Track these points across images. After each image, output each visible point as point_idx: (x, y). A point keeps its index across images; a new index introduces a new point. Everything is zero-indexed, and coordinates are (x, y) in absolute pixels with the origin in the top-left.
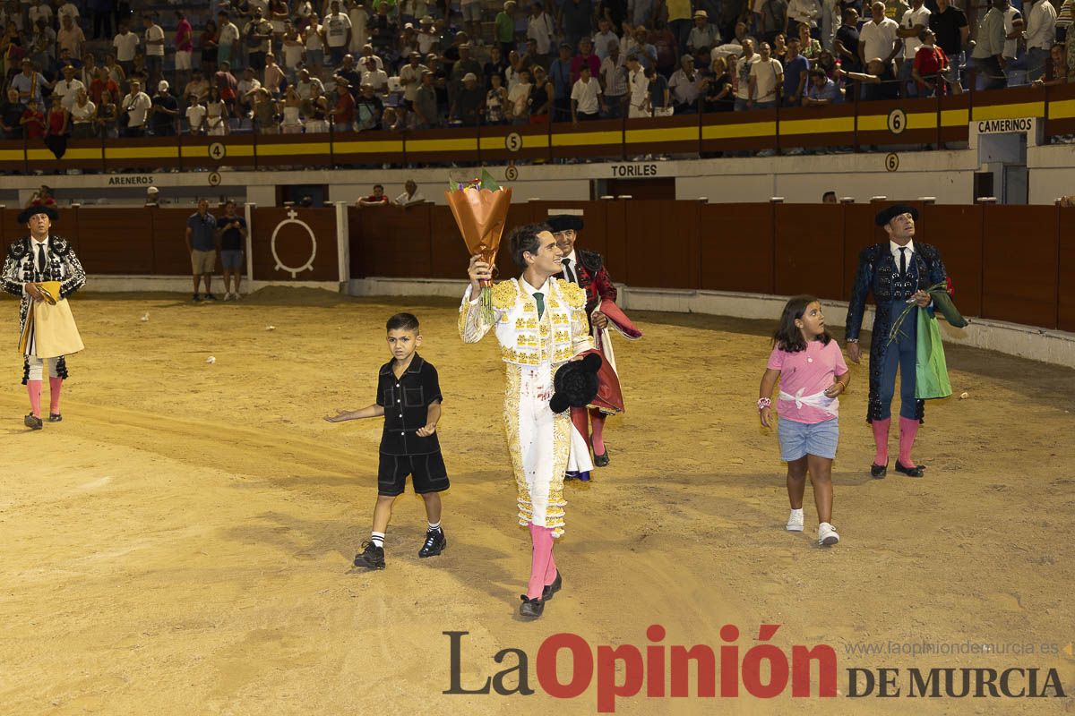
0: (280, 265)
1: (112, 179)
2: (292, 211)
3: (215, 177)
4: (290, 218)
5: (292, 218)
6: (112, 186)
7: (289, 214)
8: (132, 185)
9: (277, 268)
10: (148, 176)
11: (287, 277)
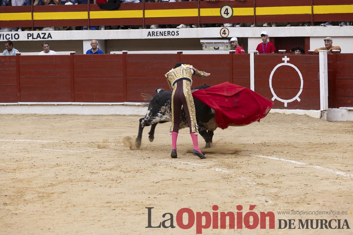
0: (275, 97)
1: (149, 32)
2: (286, 57)
3: (225, 31)
4: (284, 62)
5: (286, 62)
6: (149, 37)
7: (283, 59)
8: (164, 37)
9: (273, 99)
10: (175, 30)
11: (280, 106)
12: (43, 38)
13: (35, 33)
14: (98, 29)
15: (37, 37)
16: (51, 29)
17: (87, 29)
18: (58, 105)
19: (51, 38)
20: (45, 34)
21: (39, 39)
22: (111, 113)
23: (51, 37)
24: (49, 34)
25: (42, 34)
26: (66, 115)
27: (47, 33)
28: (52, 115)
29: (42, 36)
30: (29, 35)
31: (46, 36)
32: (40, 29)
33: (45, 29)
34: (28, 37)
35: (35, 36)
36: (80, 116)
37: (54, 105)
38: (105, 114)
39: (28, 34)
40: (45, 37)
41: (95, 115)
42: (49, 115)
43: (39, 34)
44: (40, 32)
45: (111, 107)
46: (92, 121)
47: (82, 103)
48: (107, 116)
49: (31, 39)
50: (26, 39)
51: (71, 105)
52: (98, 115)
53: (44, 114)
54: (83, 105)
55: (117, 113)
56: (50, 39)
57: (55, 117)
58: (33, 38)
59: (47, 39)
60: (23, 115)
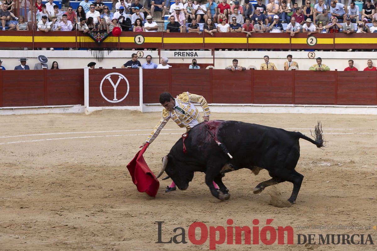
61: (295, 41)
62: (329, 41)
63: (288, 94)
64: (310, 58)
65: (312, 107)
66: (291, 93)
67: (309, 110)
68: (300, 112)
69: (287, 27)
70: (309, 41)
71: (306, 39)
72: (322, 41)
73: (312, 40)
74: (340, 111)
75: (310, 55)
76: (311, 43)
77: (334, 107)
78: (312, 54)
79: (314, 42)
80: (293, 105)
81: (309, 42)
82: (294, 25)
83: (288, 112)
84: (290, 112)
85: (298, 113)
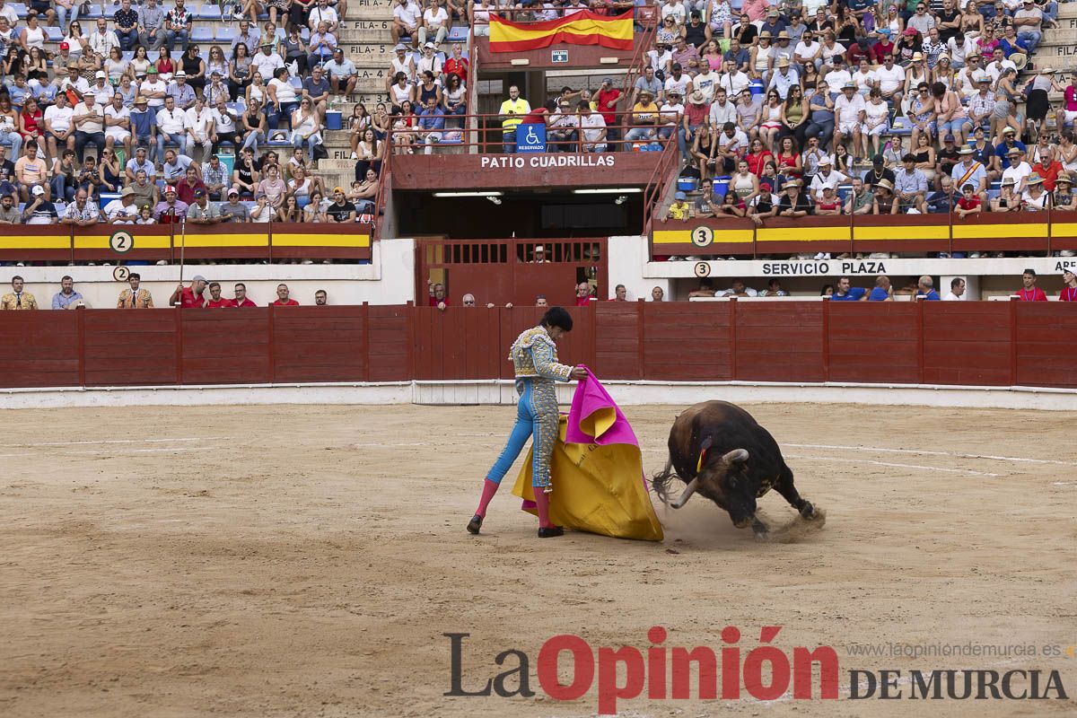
12: (870, 271)
13: (856, 263)
14: (966, 257)
15: (860, 269)
16: (884, 256)
17: (947, 257)
18: (894, 388)
19: (885, 271)
20: (874, 264)
21: (862, 273)
22: (988, 405)
23: (883, 269)
24: (881, 264)
25: (868, 264)
26: (908, 405)
27: (877, 263)
28: (883, 406)
29: (868, 267)
30: (846, 266)
31: (875, 269)
32: (866, 254)
33: (873, 255)
34: (844, 269)
35: (856, 268)
36: (933, 408)
37: (888, 388)
38: (979, 406)
39: (844, 264)
40: (873, 270)
41: (960, 408)
42: (878, 406)
43: (862, 264)
44: (865, 261)
45: (989, 393)
46: (954, 417)
47: (936, 386)
48: (980, 409)
49: (848, 273)
50: (840, 273)
51: (917, 388)
52: (965, 408)
53: (869, 403)
54: (939, 389)
55: (999, 406)
56: (881, 273)
57: (889, 409)
58: (852, 272)
59: (876, 274)
60: (833, 404)
61: (83, 242)
62: (161, 242)
63: (68, 362)
64: (118, 281)
65: (125, 392)
66: (77, 362)
67: (120, 397)
68: (97, 405)
69: (65, 211)
70: (116, 242)
71: (109, 237)
72: (143, 242)
73: (121, 240)
74: (190, 398)
75: (118, 273)
76: (119, 246)
77: (175, 389)
78: (124, 271)
79: (127, 244)
80: (81, 388)
81: (115, 245)
82: (81, 207)
83: (69, 405)
84: (76, 405)
85: (94, 405)
